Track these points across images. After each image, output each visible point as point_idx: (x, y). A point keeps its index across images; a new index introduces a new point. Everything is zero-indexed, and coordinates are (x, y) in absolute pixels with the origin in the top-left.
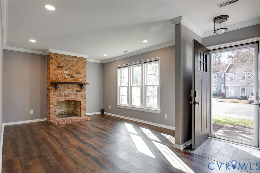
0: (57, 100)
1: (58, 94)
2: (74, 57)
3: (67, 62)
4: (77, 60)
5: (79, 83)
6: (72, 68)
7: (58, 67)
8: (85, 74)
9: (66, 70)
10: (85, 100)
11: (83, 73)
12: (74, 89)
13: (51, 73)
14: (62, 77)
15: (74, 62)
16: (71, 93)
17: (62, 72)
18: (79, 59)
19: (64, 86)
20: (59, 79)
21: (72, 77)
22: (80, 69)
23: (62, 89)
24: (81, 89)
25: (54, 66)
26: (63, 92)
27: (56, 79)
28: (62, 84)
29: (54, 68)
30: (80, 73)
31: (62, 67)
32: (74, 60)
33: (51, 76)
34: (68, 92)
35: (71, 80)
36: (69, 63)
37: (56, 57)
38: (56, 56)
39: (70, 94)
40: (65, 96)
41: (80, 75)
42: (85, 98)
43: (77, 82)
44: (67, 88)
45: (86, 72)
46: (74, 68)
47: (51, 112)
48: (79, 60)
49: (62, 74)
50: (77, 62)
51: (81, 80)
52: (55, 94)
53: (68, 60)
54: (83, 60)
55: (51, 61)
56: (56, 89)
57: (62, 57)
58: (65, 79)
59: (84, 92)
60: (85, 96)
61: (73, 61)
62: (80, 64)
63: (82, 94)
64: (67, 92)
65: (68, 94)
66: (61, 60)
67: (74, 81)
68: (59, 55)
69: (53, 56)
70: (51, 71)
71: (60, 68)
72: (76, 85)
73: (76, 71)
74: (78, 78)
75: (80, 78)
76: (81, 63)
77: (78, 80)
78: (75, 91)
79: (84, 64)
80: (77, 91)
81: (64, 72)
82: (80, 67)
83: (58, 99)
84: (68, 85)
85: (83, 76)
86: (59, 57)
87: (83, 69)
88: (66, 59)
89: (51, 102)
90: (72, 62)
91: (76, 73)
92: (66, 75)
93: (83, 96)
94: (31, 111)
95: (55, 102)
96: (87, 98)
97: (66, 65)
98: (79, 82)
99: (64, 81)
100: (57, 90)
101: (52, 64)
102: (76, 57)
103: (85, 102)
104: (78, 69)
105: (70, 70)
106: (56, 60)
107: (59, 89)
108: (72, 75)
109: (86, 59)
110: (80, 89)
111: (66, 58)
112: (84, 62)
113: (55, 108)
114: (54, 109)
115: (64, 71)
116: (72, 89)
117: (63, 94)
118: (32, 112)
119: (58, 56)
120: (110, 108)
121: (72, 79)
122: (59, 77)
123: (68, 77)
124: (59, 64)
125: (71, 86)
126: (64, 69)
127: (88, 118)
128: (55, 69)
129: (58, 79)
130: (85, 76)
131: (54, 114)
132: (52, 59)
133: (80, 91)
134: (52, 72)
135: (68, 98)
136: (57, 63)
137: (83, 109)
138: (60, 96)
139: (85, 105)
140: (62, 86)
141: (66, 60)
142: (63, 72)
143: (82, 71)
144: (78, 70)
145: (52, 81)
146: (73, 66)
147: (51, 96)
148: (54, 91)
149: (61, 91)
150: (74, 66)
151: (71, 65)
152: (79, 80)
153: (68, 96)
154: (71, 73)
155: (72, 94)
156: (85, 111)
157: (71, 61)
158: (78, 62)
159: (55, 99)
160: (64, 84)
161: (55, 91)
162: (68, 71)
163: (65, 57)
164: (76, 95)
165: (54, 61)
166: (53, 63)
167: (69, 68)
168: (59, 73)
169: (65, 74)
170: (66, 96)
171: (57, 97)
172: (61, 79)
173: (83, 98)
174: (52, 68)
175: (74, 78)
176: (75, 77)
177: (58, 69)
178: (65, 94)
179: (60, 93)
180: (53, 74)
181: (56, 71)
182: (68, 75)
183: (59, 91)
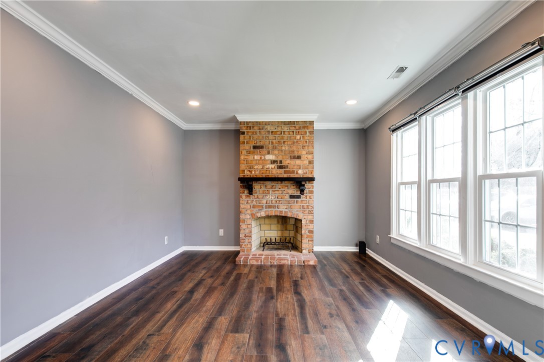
0: (252, 215)
1: (254, 203)
2: (285, 123)
3: (271, 136)
4: (293, 129)
5: (298, 178)
6: (282, 147)
7: (255, 147)
8: (310, 157)
9: (269, 153)
10: (310, 217)
11: (306, 156)
12: (285, 192)
13: (242, 162)
14: (261, 167)
15: (286, 133)
16: (279, 200)
17: (261, 158)
18: (295, 127)
19: (266, 186)
20: (257, 173)
21: (280, 167)
22: (299, 147)
23: (261, 192)
24: (301, 192)
25: (247, 147)
26: (263, 198)
27: (251, 172)
28: (262, 182)
29: (247, 151)
30: (299, 157)
31: (262, 147)
32: (286, 129)
33: (243, 167)
34: (273, 198)
35: (281, 173)
36: (274, 138)
37: (250, 129)
38: (250, 127)
39: (278, 202)
40: (267, 206)
41: (298, 162)
42: (311, 213)
43: (292, 176)
44: (271, 190)
45: (312, 153)
46: (285, 148)
47: (242, 236)
48: (297, 128)
49: (261, 162)
50: (291, 133)
51: (300, 172)
52: (250, 201)
53: (272, 132)
54: (304, 127)
55: (241, 138)
56: (251, 192)
57: (261, 128)
58: (267, 172)
59: (308, 197)
60: (310, 208)
61: (284, 132)
62: (298, 137)
63: (304, 202)
64: (271, 197)
65: (274, 202)
66: (260, 133)
67: (285, 176)
68: (255, 123)
69: (245, 128)
70: (242, 157)
71: (258, 150)
72: (291, 182)
73: (290, 154)
74: (296, 167)
75: (298, 167)
76: (300, 133)
77: (293, 172)
78: (287, 197)
79: (308, 134)
80: (292, 197)
81: (265, 158)
82: (299, 142)
83: (254, 212)
84: (273, 183)
85: (306, 162)
86: (255, 128)
87: (306, 147)
88: (269, 130)
89: (242, 217)
90: (281, 134)
91: (291, 156)
92: (269, 164)
93: (305, 207)
94: (220, 230)
95: (248, 217)
96: (314, 212)
97: (268, 142)
98: (296, 176)
99: (265, 176)
100: (252, 194)
101: (244, 143)
102: (290, 123)
103: (312, 222)
104: (294, 148)
105: (276, 152)
106: (250, 134)
107: (256, 193)
108: (281, 162)
109: (312, 123)
110: (299, 192)
111: (270, 128)
112: (307, 131)
113: (249, 229)
114: (247, 231)
115: (264, 155)
116: (281, 192)
117: (264, 201)
118: (221, 232)
119: (253, 127)
120: (378, 241)
121: (283, 170)
122: (255, 167)
123: (273, 166)
124: (255, 142)
125: (278, 185)
126: (264, 151)
127: (309, 261)
128: (249, 152)
129: (254, 172)
130: (311, 162)
131: (247, 240)
132: (243, 133)
133: (299, 197)
134: (244, 158)
135: (274, 210)
136: (252, 140)
137: (306, 236)
138: (259, 206)
139: (310, 228)
140: (262, 186)
141: (268, 132)
142: (263, 158)
143: (304, 152)
144: (293, 151)
145: (243, 177)
146: (284, 142)
147: (242, 206)
148: (247, 196)
149: (259, 197)
150: (286, 143)
151: (279, 141)
152: (297, 173)
153: (275, 207)
154: (279, 159)
155: (281, 202)
156: (310, 242)
157: (278, 133)
158: (293, 132)
159: (249, 212)
160: (265, 182)
161: (249, 197)
162: (273, 154)
163: (266, 127)
164: (289, 205)
165: (246, 138)
166: (245, 141)
167: (274, 148)
168: (257, 160)
169: (267, 160)
170: (270, 207)
171: (253, 207)
172: (260, 172)
173: (306, 212)
174: (244, 152)
175: (285, 168)
176: (287, 166)
177: (254, 153)
178: (268, 202)
179: (258, 199)
180: (245, 162)
181: (251, 157)
182: (273, 162)
183: (256, 196)
